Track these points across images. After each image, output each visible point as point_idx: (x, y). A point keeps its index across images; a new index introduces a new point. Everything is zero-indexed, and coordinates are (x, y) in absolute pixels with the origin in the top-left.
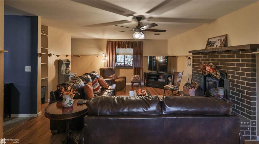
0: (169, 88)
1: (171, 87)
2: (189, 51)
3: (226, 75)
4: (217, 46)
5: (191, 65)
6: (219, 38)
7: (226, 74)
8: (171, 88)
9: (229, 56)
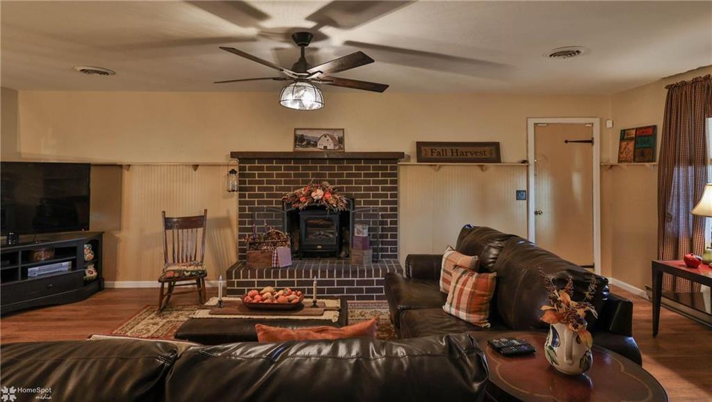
0: (192, 271)
1: (196, 268)
2: (232, 153)
3: (353, 202)
4: (325, 147)
5: (233, 191)
6: (325, 132)
7: (353, 200)
8: (197, 271)
9: (340, 168)
